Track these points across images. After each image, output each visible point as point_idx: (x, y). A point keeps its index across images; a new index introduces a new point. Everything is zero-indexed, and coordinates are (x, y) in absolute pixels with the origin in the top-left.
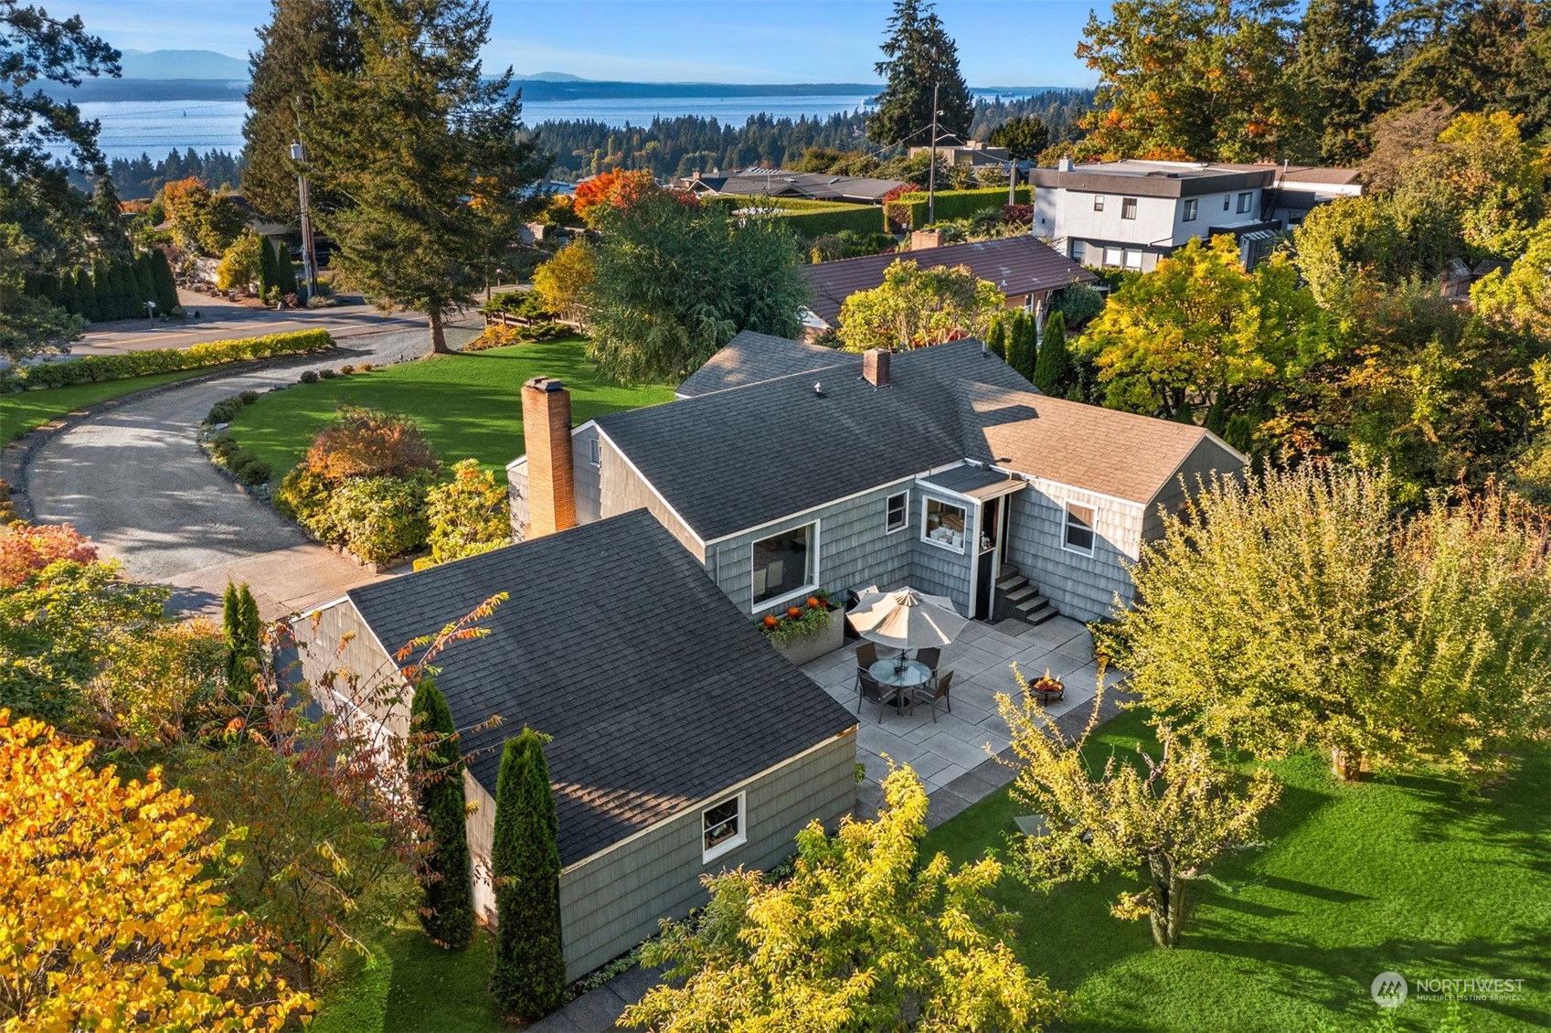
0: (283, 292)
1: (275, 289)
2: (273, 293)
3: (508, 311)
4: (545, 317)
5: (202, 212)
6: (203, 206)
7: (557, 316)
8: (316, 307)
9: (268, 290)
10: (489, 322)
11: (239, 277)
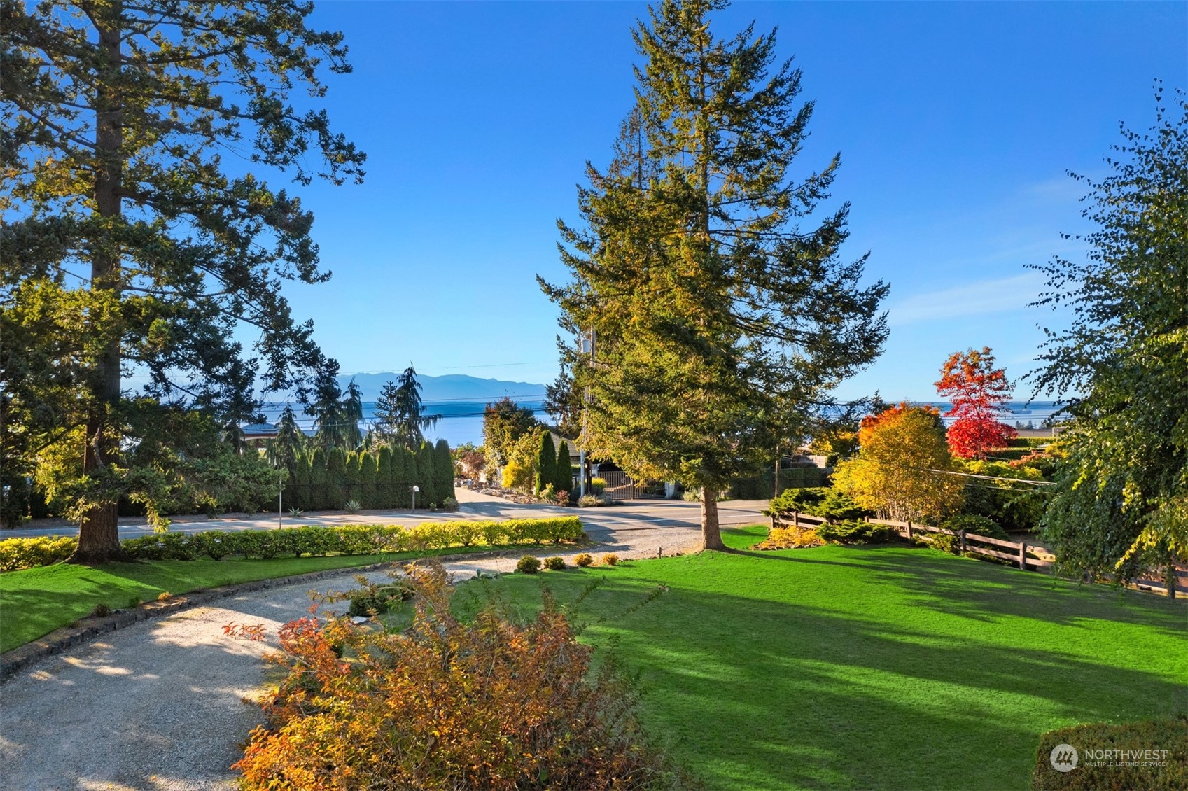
0: (556, 490)
1: (549, 486)
2: (546, 491)
3: (802, 509)
4: (855, 514)
5: (507, 422)
6: (508, 418)
7: (871, 514)
8: (586, 506)
9: (542, 488)
10: (775, 525)
11: (522, 479)
